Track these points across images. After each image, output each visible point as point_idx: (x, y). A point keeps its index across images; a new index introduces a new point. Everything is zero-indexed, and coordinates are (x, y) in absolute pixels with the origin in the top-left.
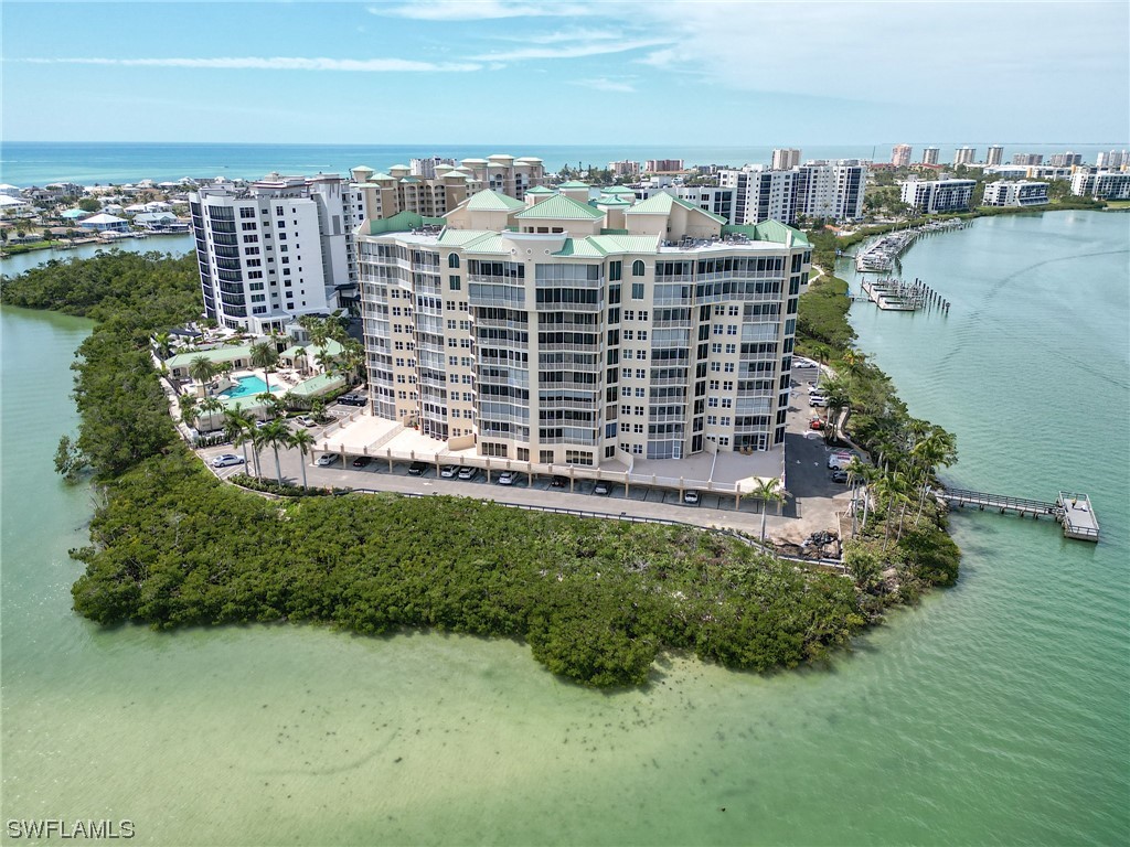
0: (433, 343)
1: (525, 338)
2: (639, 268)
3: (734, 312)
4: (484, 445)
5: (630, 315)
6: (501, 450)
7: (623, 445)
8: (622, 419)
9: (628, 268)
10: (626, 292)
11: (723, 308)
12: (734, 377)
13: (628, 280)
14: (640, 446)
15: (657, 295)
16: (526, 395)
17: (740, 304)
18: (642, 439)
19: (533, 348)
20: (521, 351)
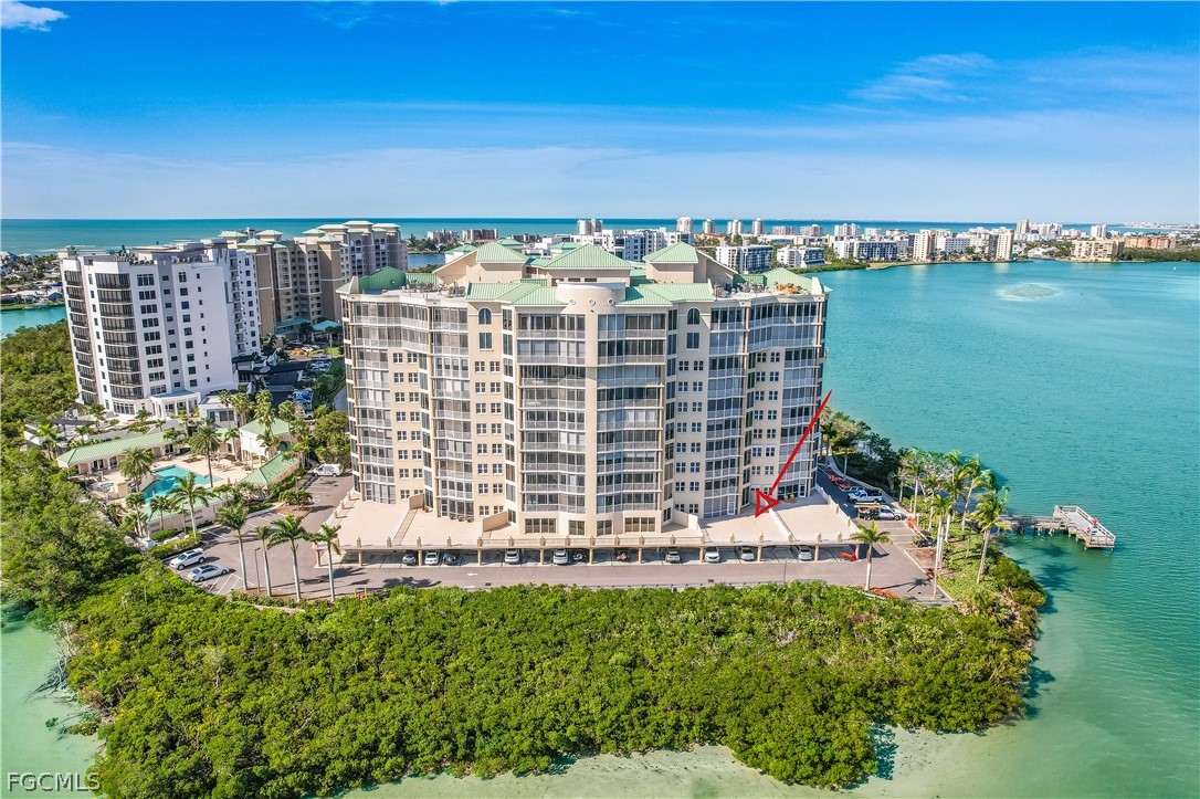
0: (455, 409)
1: (581, 396)
2: (694, 318)
3: (775, 358)
4: (528, 522)
5: (684, 366)
6: (550, 525)
7: (677, 506)
8: (678, 477)
9: (683, 317)
10: (682, 342)
11: (764, 355)
12: (777, 424)
13: (684, 328)
14: (696, 506)
15: (713, 343)
16: (581, 459)
17: (782, 350)
18: (699, 497)
19: (590, 408)
20: (575, 410)
